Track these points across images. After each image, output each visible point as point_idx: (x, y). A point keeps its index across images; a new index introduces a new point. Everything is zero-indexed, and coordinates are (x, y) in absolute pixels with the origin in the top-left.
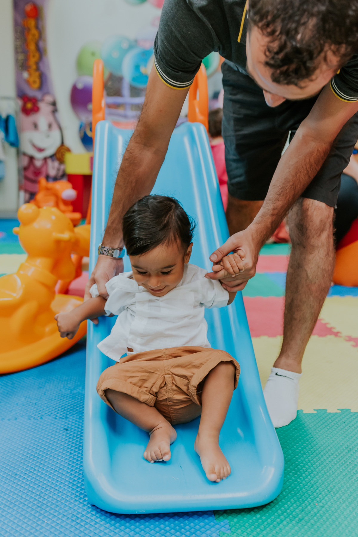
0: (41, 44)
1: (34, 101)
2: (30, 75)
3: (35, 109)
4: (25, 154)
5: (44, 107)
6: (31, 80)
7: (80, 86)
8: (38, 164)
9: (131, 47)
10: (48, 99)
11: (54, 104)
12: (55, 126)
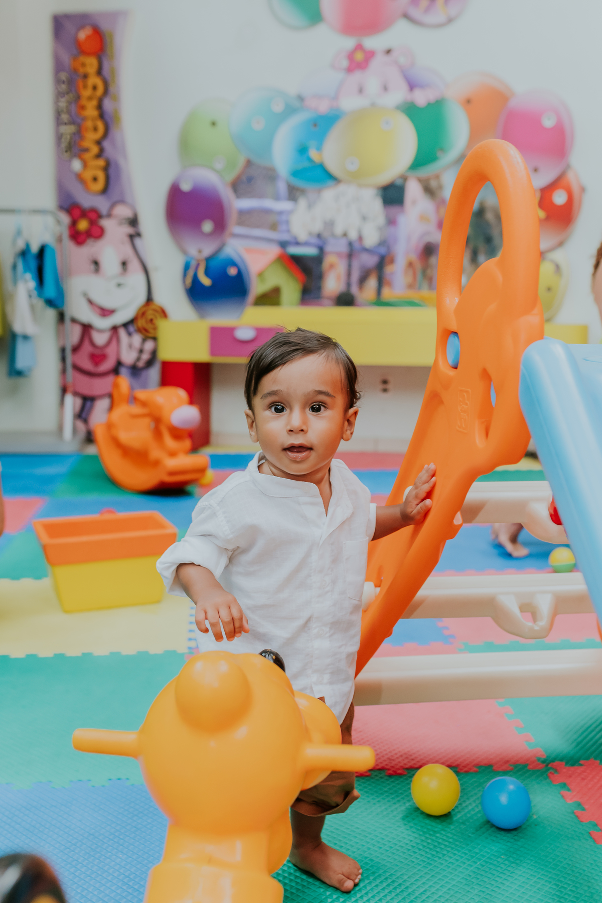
0: (108, 104)
1: (93, 216)
2: (85, 165)
3: (96, 232)
4: (74, 321)
5: (114, 229)
6: (88, 175)
7: (186, 187)
8: (100, 339)
9: (290, 111)
10: (122, 211)
11: (134, 222)
12: (134, 265)
